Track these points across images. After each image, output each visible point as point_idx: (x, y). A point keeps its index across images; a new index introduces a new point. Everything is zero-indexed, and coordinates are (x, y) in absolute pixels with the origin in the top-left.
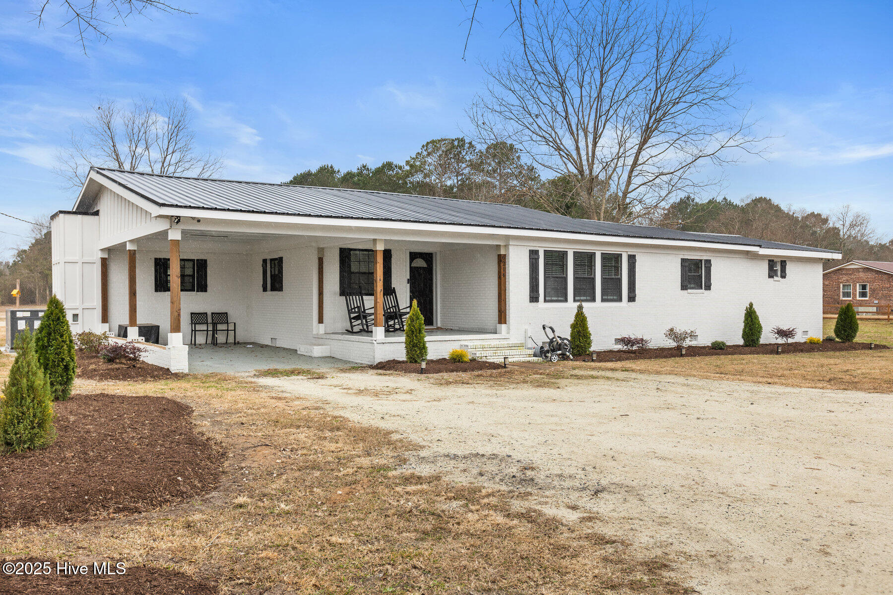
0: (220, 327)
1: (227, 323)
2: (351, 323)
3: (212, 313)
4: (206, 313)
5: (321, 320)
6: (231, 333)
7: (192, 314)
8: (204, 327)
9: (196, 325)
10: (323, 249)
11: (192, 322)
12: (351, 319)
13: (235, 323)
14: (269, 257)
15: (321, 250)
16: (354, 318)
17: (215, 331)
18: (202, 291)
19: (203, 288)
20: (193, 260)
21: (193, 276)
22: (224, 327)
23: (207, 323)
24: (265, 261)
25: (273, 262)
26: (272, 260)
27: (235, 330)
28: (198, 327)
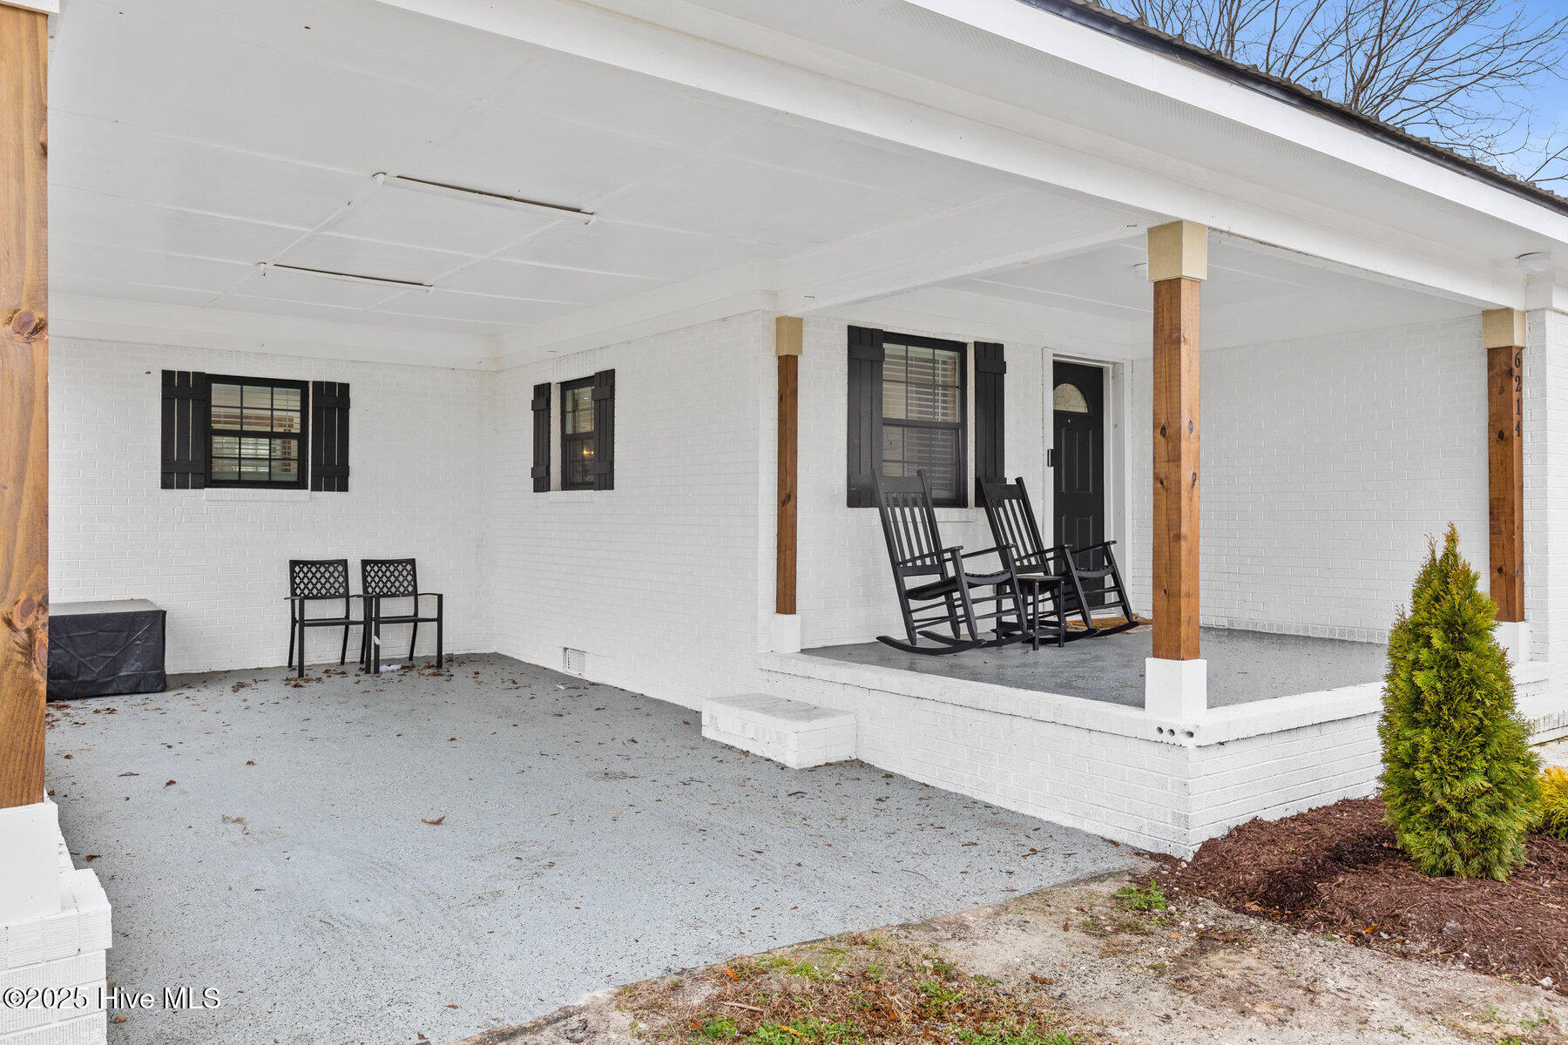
0: (389, 607)
1: (415, 594)
2: (907, 612)
3: (365, 563)
4: (344, 563)
5: (786, 602)
6: (427, 631)
7: (294, 563)
8: (335, 609)
9: (307, 603)
10: (798, 323)
11: (293, 593)
12: (906, 596)
13: (440, 597)
14: (555, 377)
15: (789, 328)
16: (919, 593)
17: (372, 622)
18: (330, 488)
19: (333, 475)
20: (301, 385)
21: (302, 437)
22: (402, 607)
23: (347, 596)
24: (542, 391)
25: (569, 394)
26: (566, 386)
27: (439, 620)
28: (313, 610)
